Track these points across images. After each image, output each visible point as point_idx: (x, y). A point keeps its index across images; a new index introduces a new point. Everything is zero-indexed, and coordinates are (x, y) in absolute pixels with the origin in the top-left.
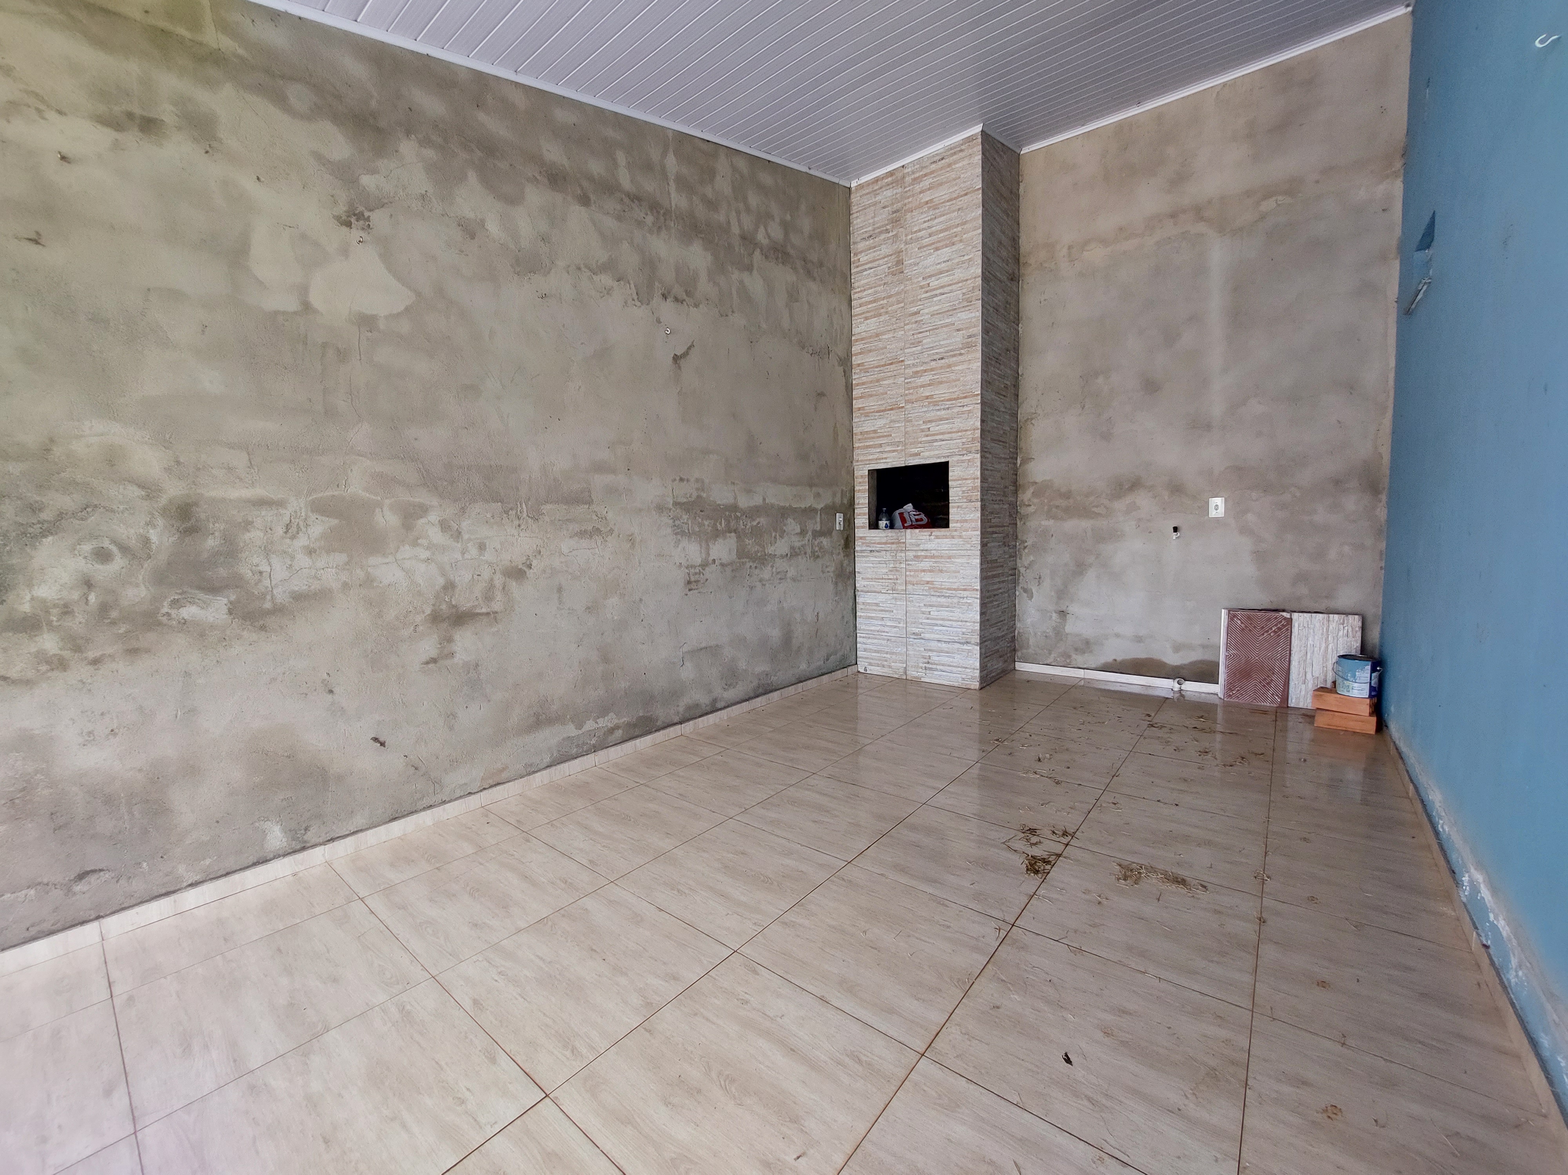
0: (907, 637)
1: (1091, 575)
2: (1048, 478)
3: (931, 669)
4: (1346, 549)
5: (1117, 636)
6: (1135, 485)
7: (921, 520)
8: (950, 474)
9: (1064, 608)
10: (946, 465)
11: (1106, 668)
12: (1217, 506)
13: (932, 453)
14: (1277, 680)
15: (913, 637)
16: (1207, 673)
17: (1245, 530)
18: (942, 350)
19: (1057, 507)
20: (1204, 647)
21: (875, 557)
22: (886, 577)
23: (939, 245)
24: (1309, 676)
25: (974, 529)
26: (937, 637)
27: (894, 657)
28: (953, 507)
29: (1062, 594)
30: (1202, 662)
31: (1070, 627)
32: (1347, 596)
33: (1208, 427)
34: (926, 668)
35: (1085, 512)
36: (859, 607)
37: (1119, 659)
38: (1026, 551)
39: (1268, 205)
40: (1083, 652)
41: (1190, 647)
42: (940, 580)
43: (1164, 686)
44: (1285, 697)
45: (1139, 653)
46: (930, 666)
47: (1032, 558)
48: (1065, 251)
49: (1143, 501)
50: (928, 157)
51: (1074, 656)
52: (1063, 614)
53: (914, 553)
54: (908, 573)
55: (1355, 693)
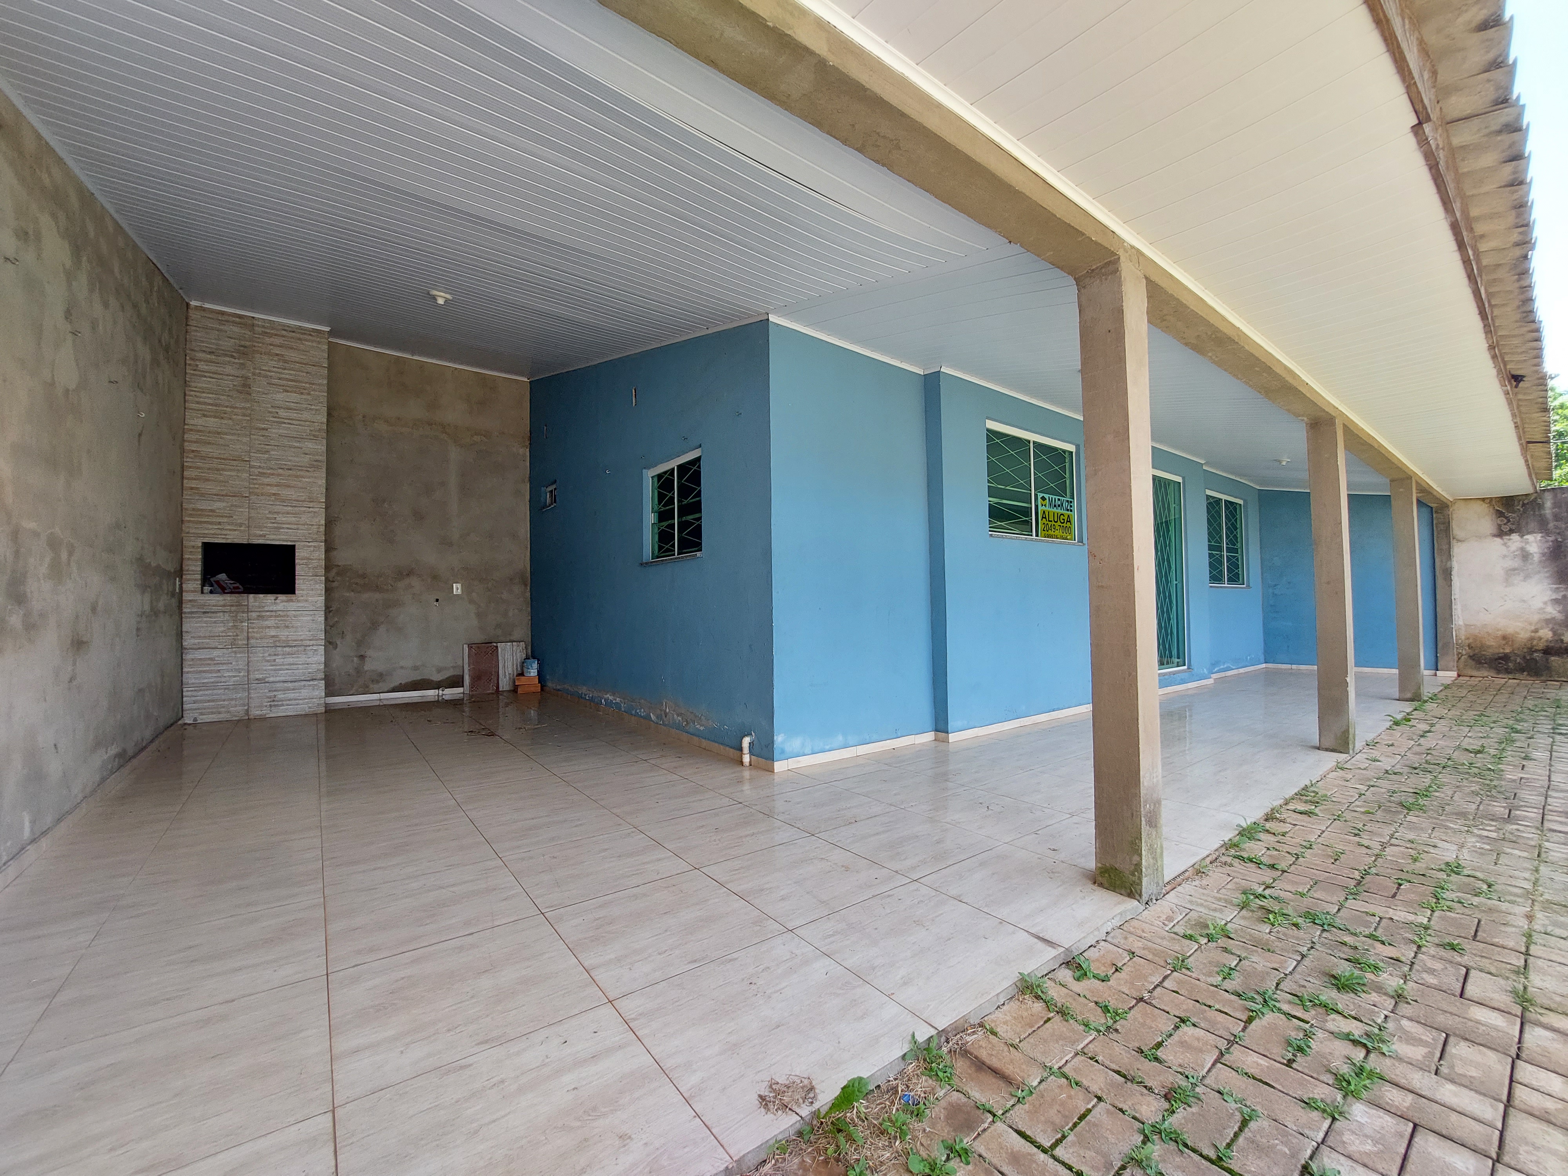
0: (248, 684)
1: (382, 629)
2: (349, 563)
3: (275, 706)
4: (516, 611)
5: (402, 667)
6: (410, 573)
7: (238, 588)
8: (297, 554)
9: (363, 653)
10: (292, 549)
11: (394, 690)
12: (457, 589)
13: (278, 537)
14: (494, 678)
15: (256, 682)
16: (455, 683)
17: (471, 601)
18: (289, 463)
19: (357, 584)
20: (454, 667)
21: (210, 617)
22: (224, 634)
23: (288, 388)
24: (507, 674)
25: (320, 595)
26: (282, 679)
27: (233, 702)
28: (299, 579)
29: (360, 643)
30: (454, 676)
31: (368, 666)
32: (517, 635)
33: (451, 544)
34: (271, 706)
35: (377, 589)
36: (185, 663)
37: (403, 683)
38: (331, 614)
39: (477, 438)
40: (378, 682)
41: (446, 668)
42: (284, 634)
43: (431, 694)
44: (498, 687)
45: (416, 676)
46: (276, 703)
47: (336, 619)
48: (360, 417)
49: (415, 582)
50: (279, 324)
51: (371, 686)
52: (362, 657)
53: (258, 614)
54: (250, 630)
55: (532, 674)
